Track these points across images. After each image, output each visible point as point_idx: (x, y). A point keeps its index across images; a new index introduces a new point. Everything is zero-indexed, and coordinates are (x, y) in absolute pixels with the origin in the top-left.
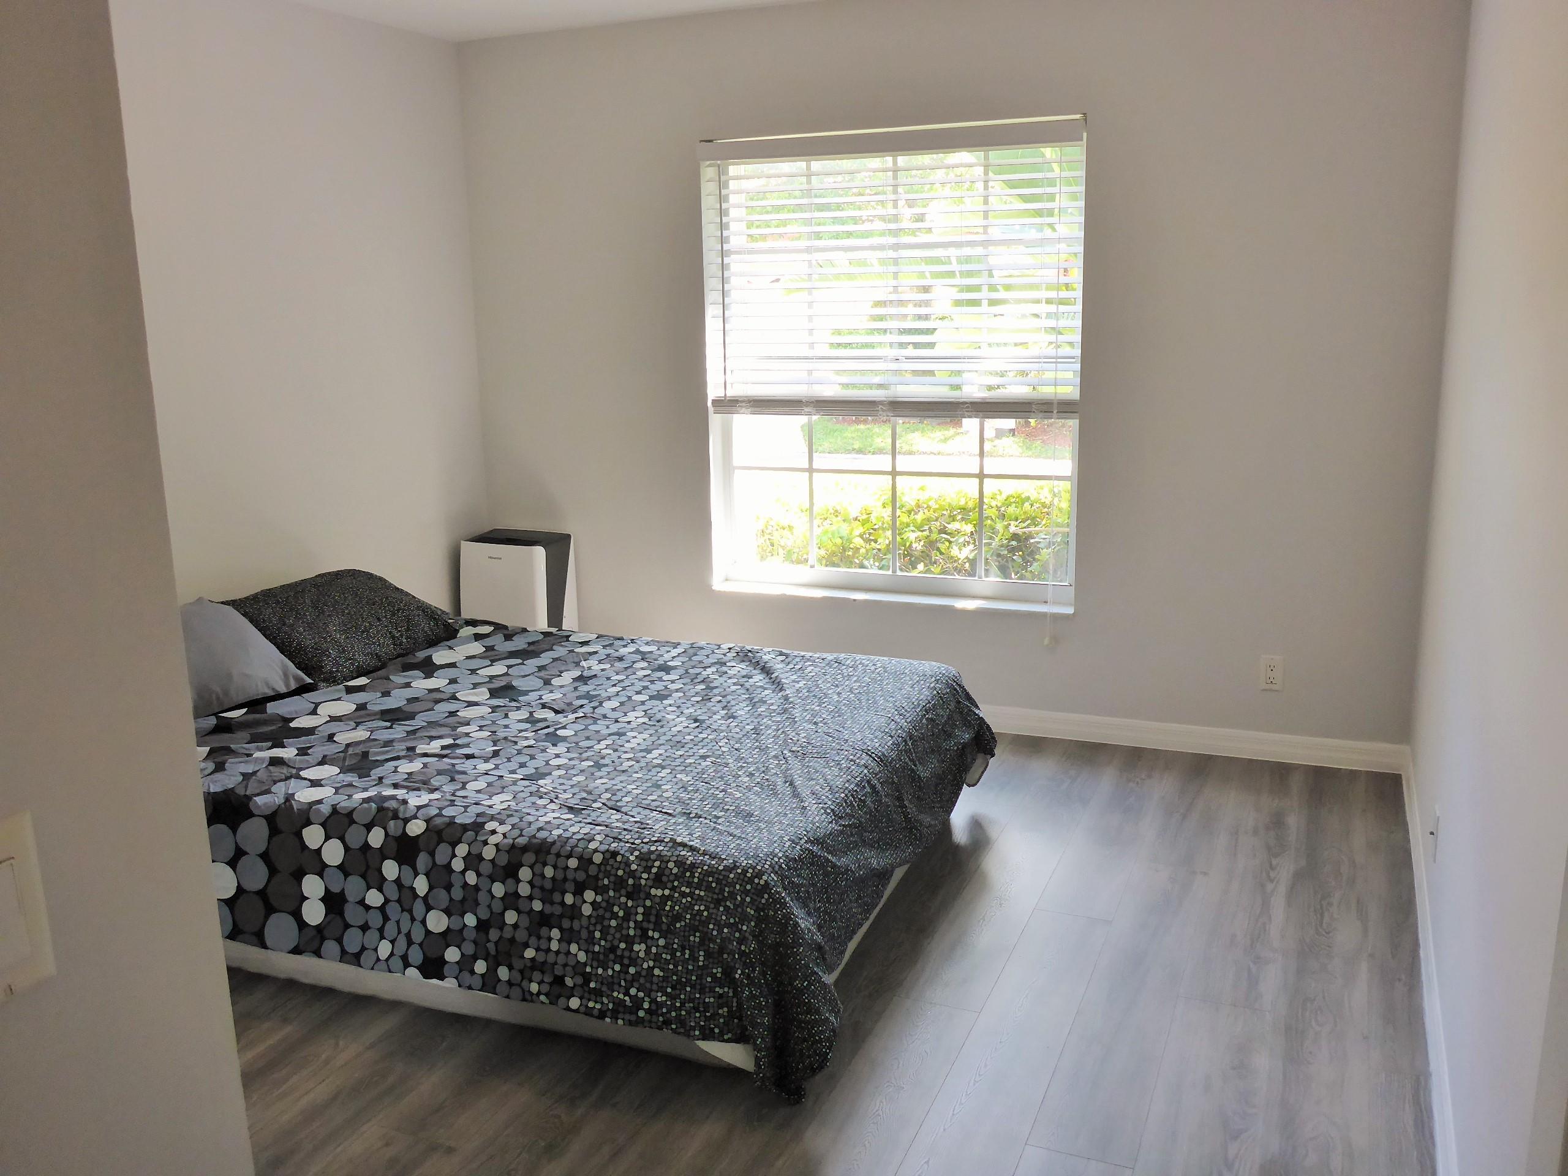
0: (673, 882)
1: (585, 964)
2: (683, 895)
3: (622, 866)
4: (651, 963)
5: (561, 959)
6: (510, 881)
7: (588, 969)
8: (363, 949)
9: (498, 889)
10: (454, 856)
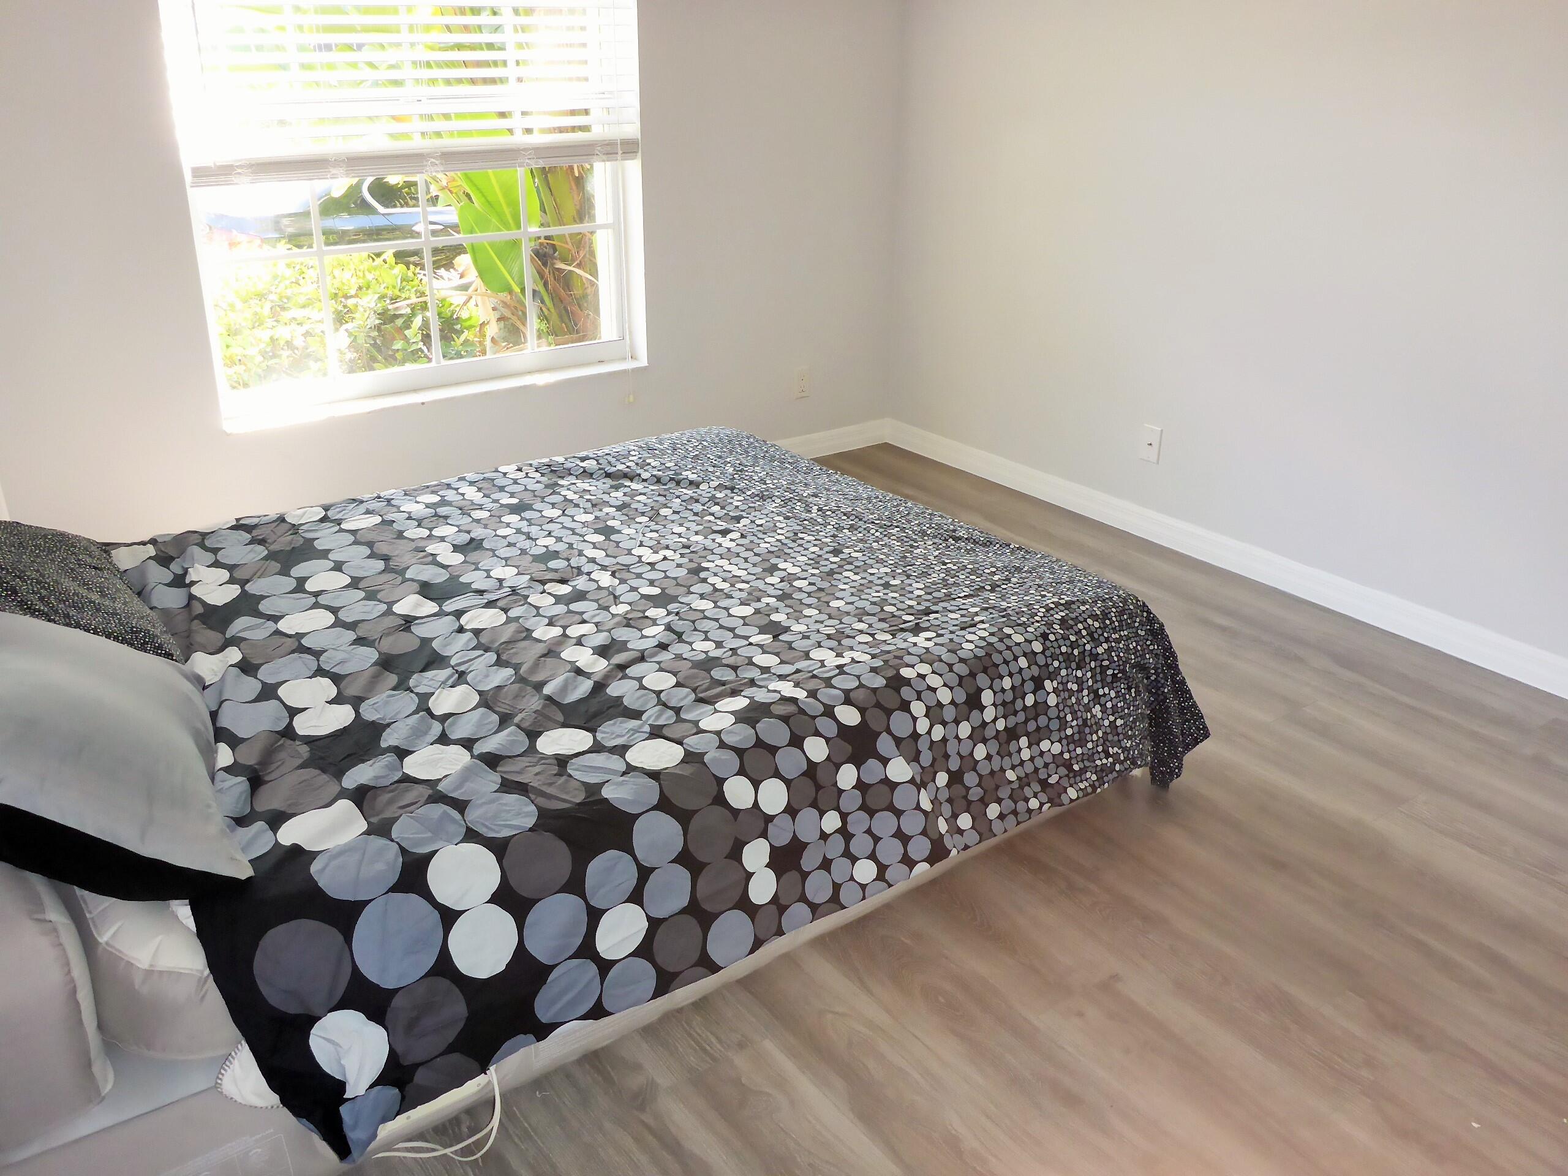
0: (1102, 635)
1: (1062, 753)
2: (1117, 641)
3: (1061, 642)
4: (1112, 718)
5: (1039, 762)
6: (975, 713)
7: (1066, 756)
8: (837, 887)
9: (965, 730)
10: (915, 719)
